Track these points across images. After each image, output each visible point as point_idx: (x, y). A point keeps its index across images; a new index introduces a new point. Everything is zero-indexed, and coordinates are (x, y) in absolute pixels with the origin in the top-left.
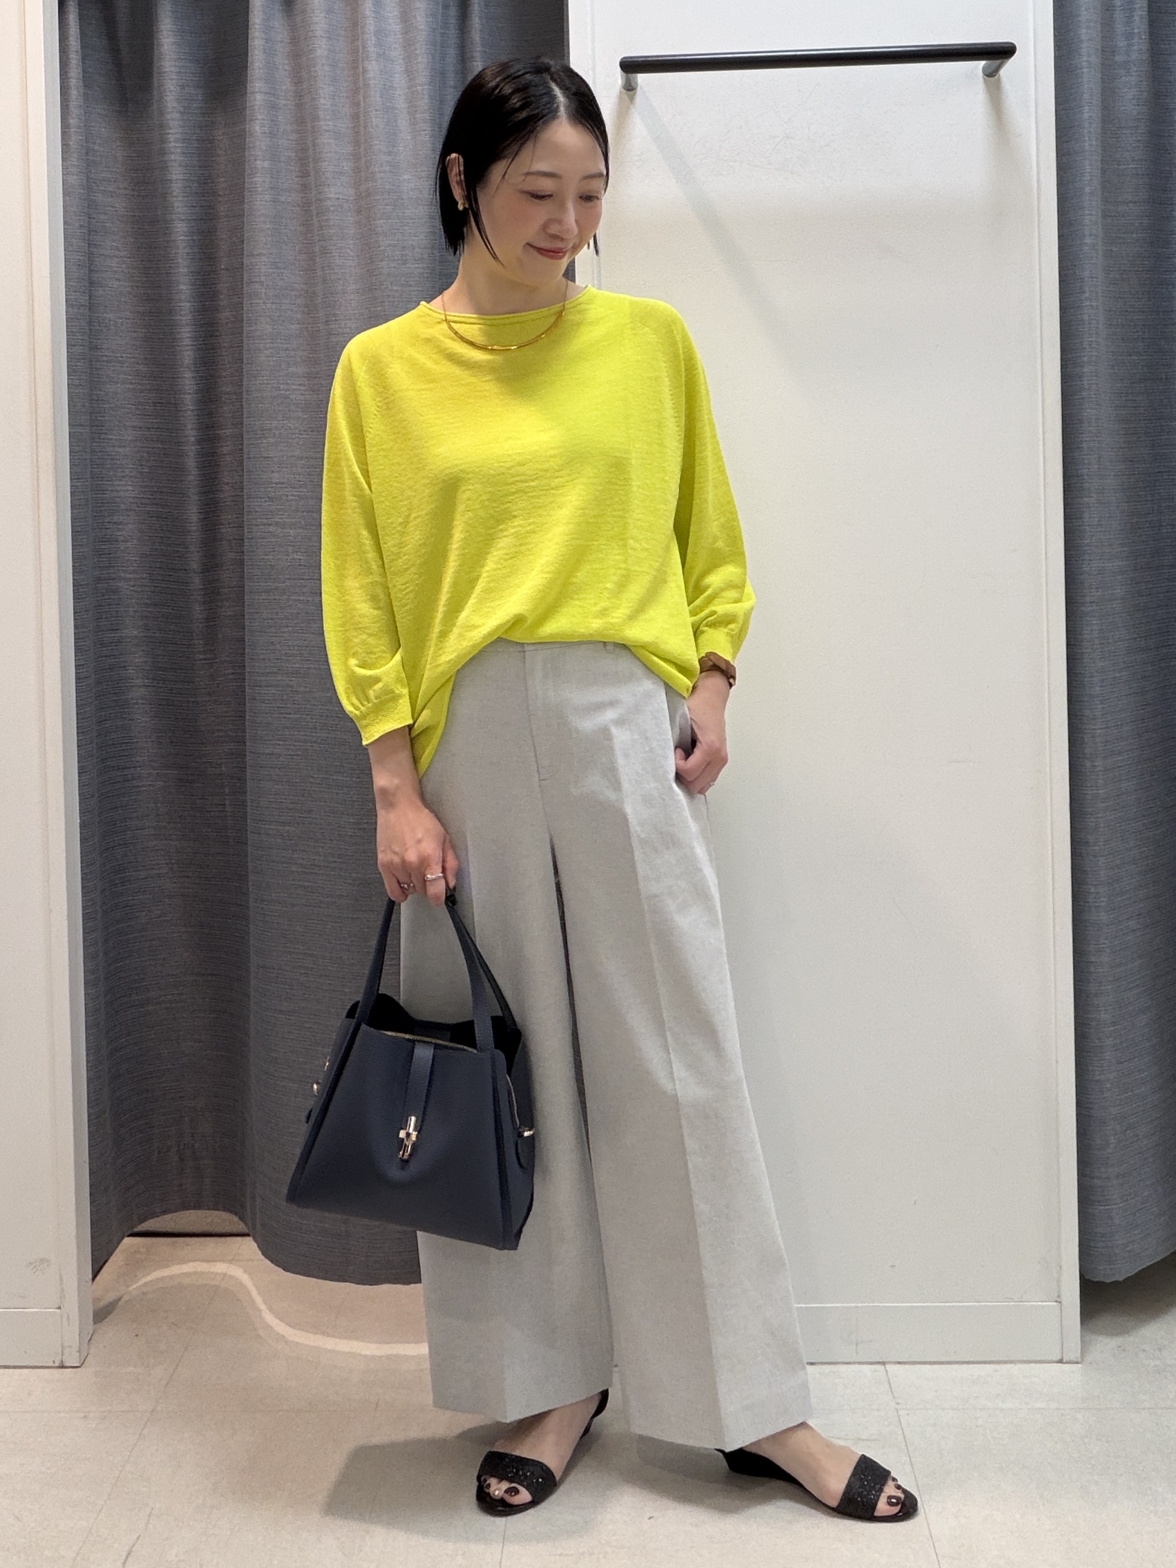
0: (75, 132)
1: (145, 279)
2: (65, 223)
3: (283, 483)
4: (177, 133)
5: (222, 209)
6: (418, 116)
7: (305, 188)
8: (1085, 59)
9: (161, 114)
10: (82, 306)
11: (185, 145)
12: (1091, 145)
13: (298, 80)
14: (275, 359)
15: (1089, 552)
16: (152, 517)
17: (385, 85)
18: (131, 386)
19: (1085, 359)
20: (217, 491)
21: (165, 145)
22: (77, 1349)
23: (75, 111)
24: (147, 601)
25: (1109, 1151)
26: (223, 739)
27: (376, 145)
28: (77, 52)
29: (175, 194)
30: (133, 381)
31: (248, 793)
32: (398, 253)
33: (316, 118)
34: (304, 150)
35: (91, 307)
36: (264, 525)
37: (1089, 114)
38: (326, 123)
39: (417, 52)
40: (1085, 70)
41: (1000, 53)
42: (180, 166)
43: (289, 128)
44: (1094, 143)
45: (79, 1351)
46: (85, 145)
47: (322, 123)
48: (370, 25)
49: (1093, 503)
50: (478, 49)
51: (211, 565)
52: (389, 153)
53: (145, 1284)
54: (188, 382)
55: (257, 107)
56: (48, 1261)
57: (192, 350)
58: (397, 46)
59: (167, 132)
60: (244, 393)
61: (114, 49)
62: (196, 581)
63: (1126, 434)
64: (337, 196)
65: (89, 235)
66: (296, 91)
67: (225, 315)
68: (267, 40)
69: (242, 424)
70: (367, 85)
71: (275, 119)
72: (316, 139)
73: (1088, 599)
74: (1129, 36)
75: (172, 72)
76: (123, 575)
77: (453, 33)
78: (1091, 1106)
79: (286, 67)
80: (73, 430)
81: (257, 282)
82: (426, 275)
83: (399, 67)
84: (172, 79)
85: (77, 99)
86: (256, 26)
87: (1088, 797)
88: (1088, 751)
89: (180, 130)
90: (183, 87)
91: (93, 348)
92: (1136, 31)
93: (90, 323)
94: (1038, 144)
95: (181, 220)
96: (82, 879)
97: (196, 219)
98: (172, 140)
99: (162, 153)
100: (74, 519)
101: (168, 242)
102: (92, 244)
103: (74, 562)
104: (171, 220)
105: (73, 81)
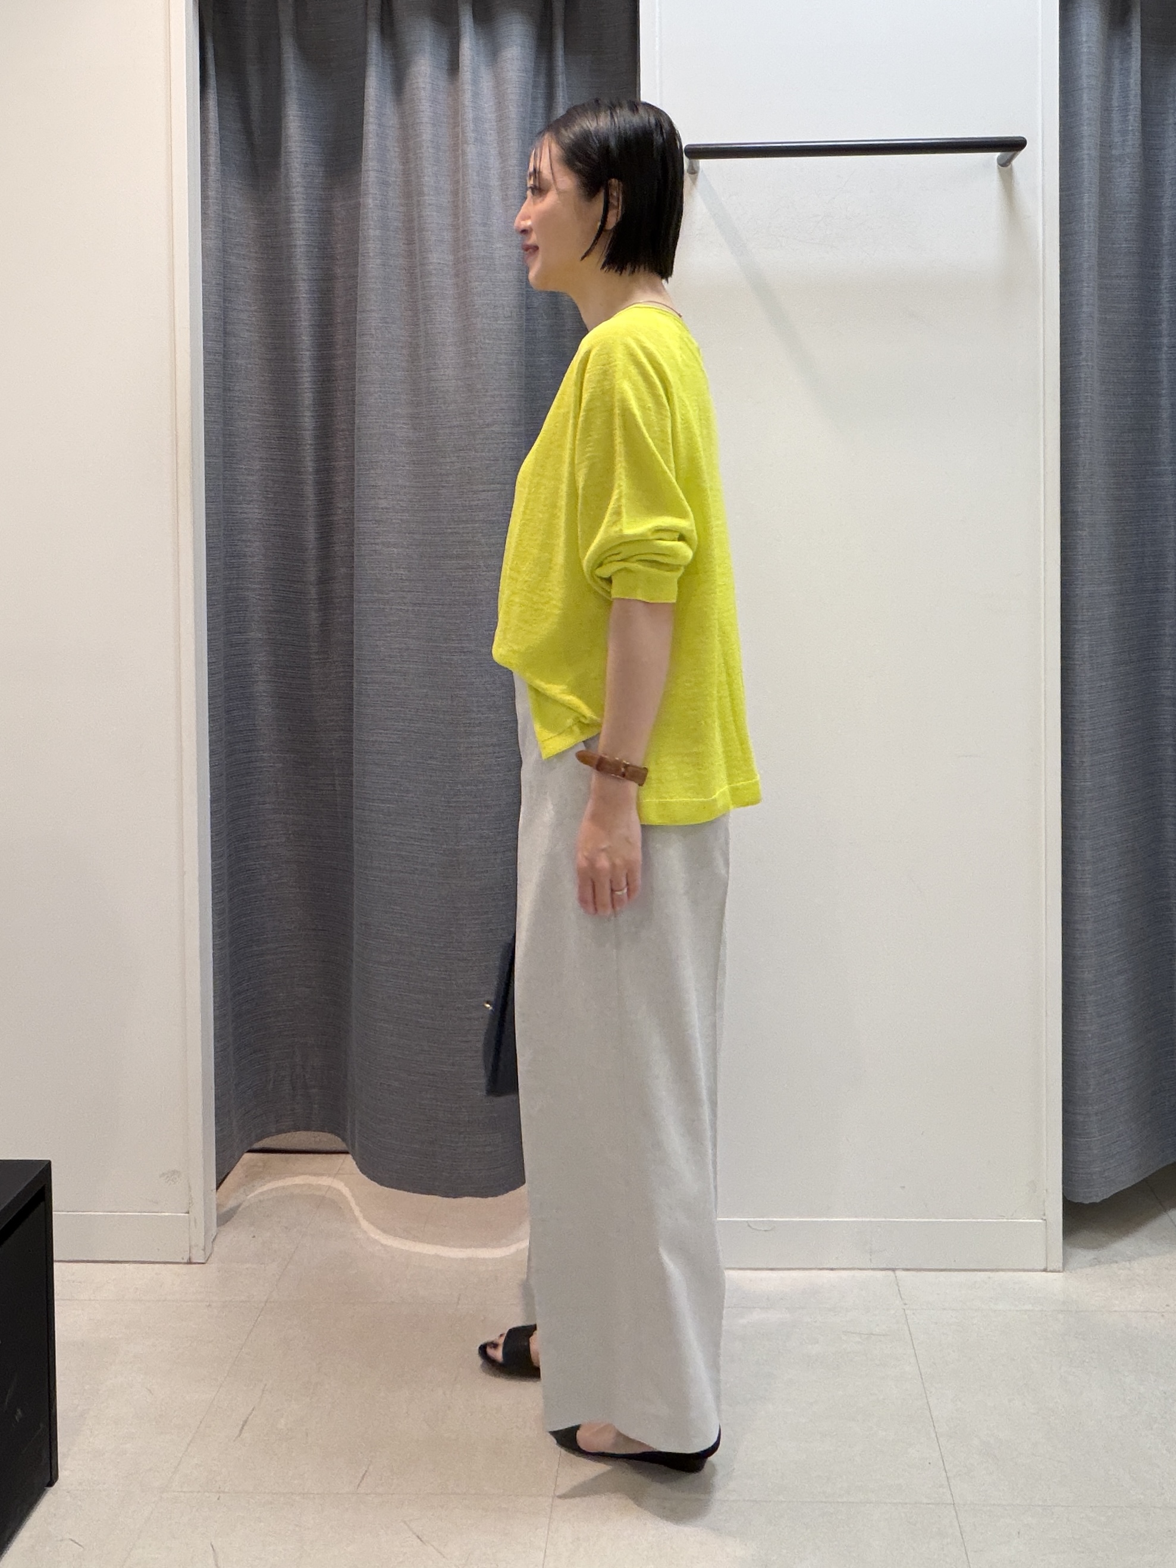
0: (213, 202)
1: (271, 330)
2: (203, 281)
3: (388, 509)
4: (301, 205)
5: (339, 271)
6: (510, 193)
7: (411, 254)
8: (1086, 152)
9: (288, 187)
10: (218, 353)
11: (307, 215)
12: (1090, 226)
13: (405, 161)
14: (382, 401)
15: (1081, 577)
16: (275, 536)
17: (481, 165)
18: (258, 423)
19: (1081, 411)
20: (332, 514)
21: (290, 215)
22: (203, 1248)
23: (213, 185)
24: (270, 608)
25: (1090, 1091)
26: (334, 728)
27: (472, 217)
29: (298, 257)
30: (260, 419)
31: (355, 775)
32: (490, 311)
33: (421, 194)
34: (411, 221)
35: (226, 355)
36: (371, 544)
37: (1089, 200)
38: (430, 198)
40: (1085, 162)
41: (1015, 145)
42: (303, 233)
43: (397, 201)
44: (1092, 225)
45: (204, 1250)
46: (221, 213)
47: (426, 198)
48: (470, 115)
51: (325, 579)
52: (485, 225)
53: (262, 1194)
54: (308, 420)
55: (370, 183)
56: (177, 1172)
57: (312, 392)
58: (492, 132)
59: (292, 203)
60: (356, 431)
61: (247, 131)
62: (313, 592)
63: (1115, 476)
64: (439, 261)
65: (224, 291)
66: (404, 170)
67: (340, 363)
68: (380, 125)
69: (354, 457)
70: (465, 166)
71: (385, 193)
72: (421, 211)
73: (1081, 618)
74: (1124, 133)
75: (297, 152)
76: (250, 585)
78: (1074, 1053)
79: (396, 149)
80: (208, 460)
81: (368, 334)
82: (514, 331)
83: (493, 151)
84: (297, 158)
85: (215, 174)
86: (371, 113)
87: (1078, 788)
88: (1078, 748)
89: (304, 203)
90: (306, 165)
91: (226, 389)
92: (1130, 128)
93: (224, 367)
94: (1044, 225)
95: (304, 280)
96: (212, 846)
97: (316, 280)
98: (296, 211)
99: (288, 222)
100: (208, 537)
101: (292, 299)
102: (227, 300)
103: (207, 574)
104: (295, 280)
105: (212, 159)
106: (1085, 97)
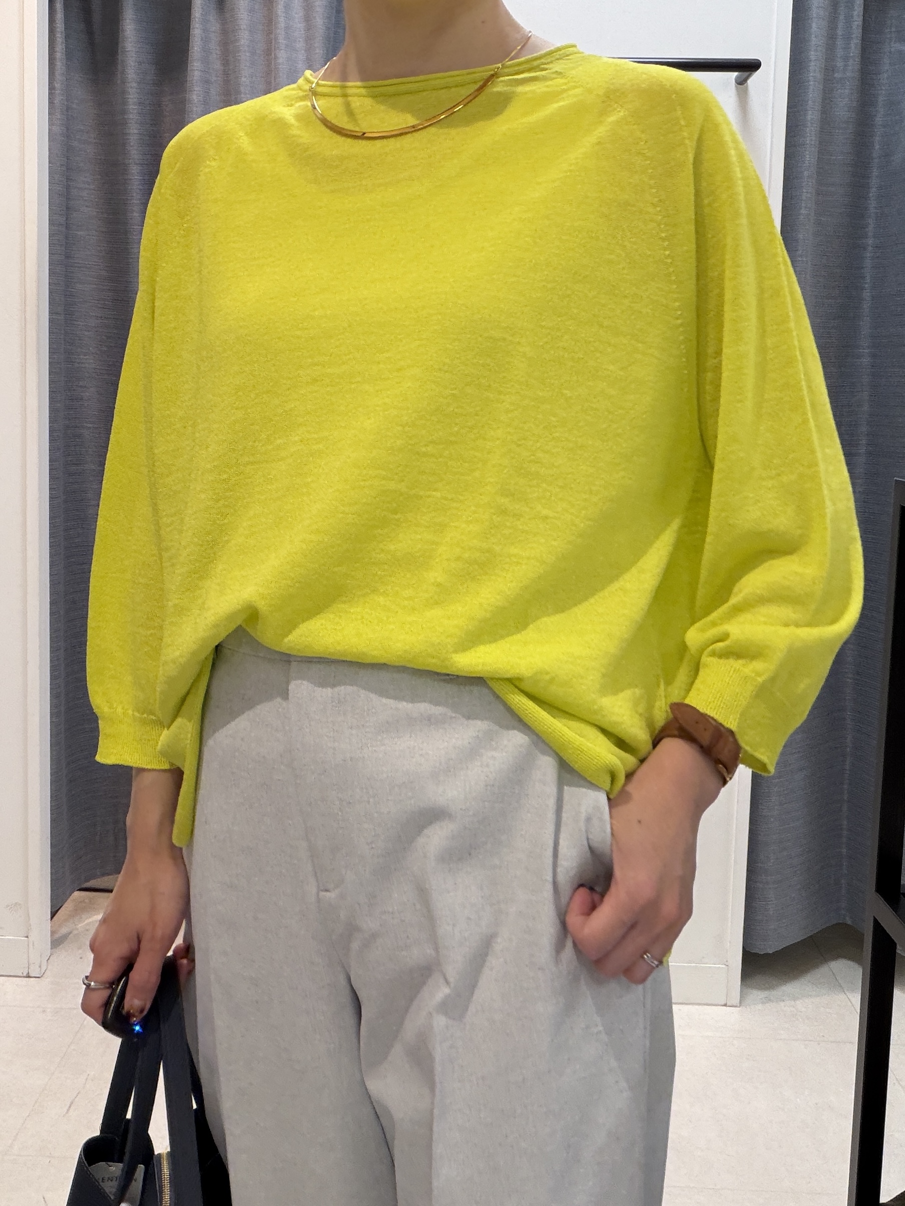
0: (58, 93)
1: (108, 207)
2: (50, 162)
4: (135, 98)
8: (812, 74)
9: (124, 82)
10: (61, 225)
11: (140, 107)
12: (811, 140)
13: (226, 62)
17: (291, 69)
18: (96, 287)
21: (126, 107)
22: (39, 964)
23: (58, 76)
25: (770, 864)
28: (61, 32)
29: (132, 144)
30: (97, 283)
33: (238, 92)
35: (68, 227)
37: (812, 116)
41: (750, 67)
42: (136, 123)
43: (218, 98)
44: (814, 138)
45: (40, 967)
46: (65, 102)
48: (282, 22)
55: (194, 81)
56: (20, 905)
58: (301, 40)
59: (127, 97)
61: (89, 32)
65: (67, 172)
66: (224, 71)
68: (204, 30)
70: (277, 68)
71: (207, 91)
74: (846, 58)
75: (132, 51)
76: (85, 424)
79: (218, 52)
80: (51, 317)
83: (301, 57)
84: (132, 57)
85: (60, 68)
86: (196, 19)
89: (137, 96)
90: (140, 63)
91: (68, 257)
92: (851, 55)
93: (67, 238)
94: (771, 137)
95: (136, 164)
96: (51, 641)
98: (131, 103)
99: (124, 112)
100: (51, 382)
101: (125, 180)
102: (68, 179)
103: (50, 413)
104: (129, 164)
105: (58, 55)
106: (814, 25)
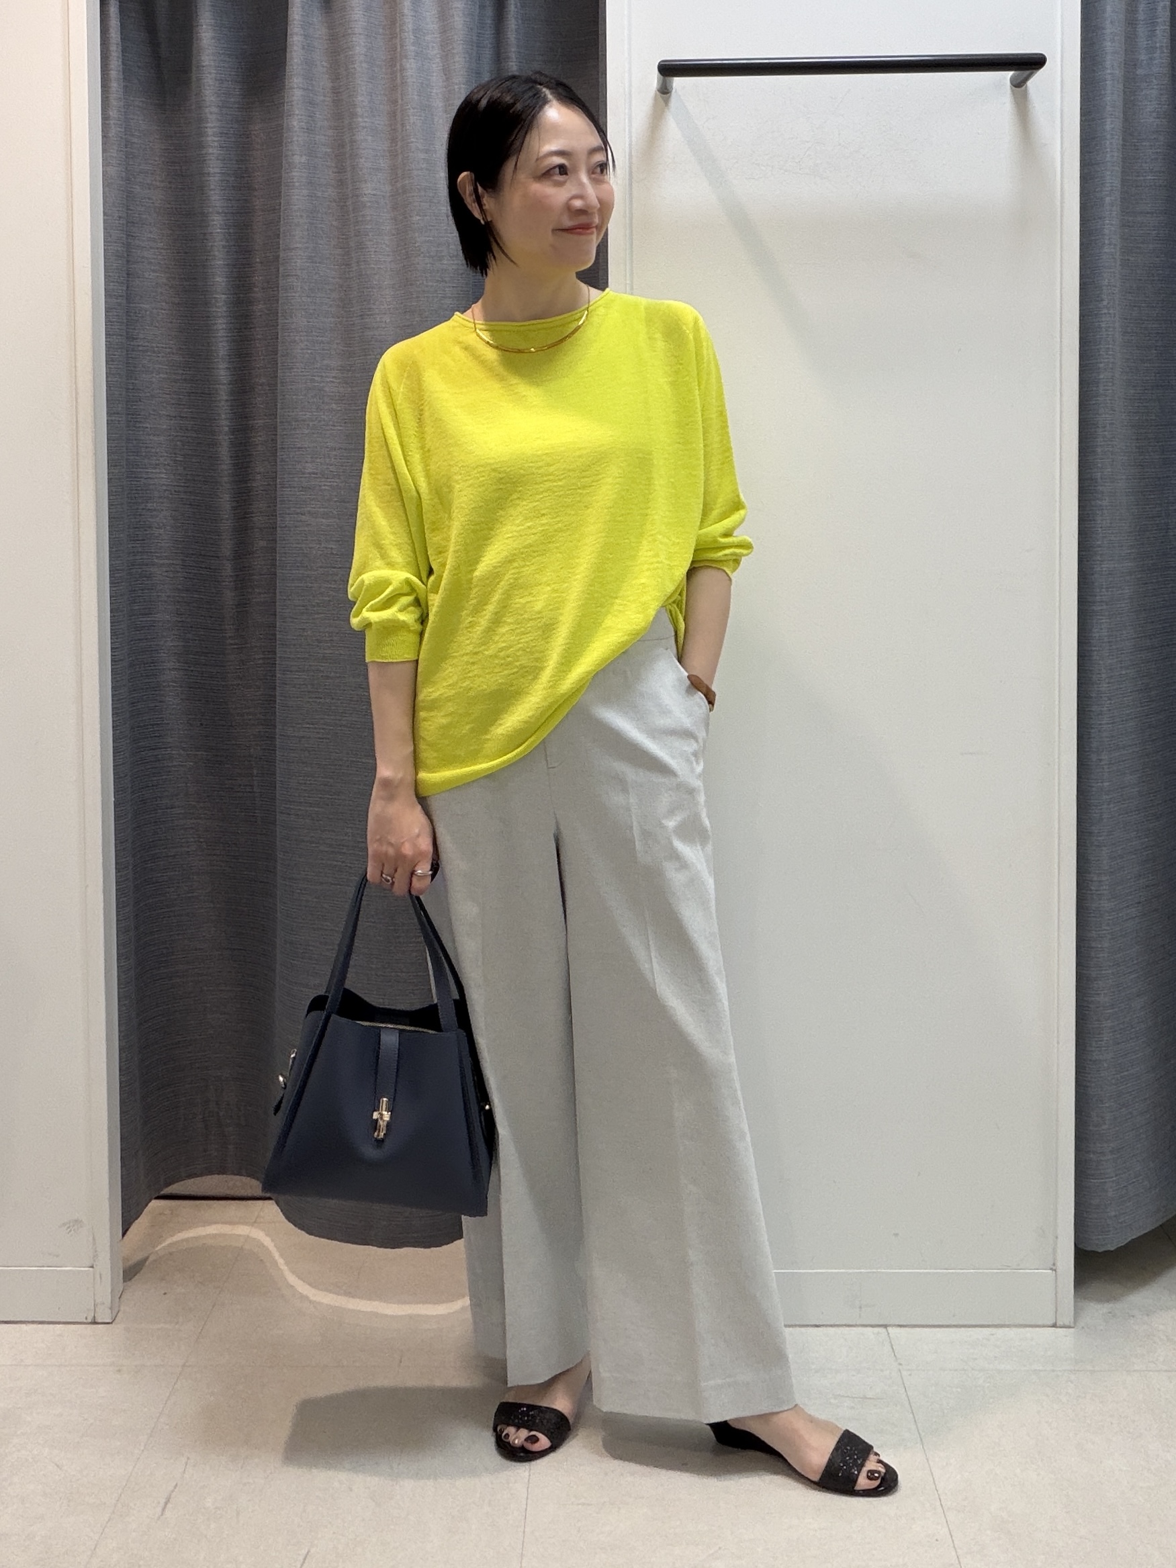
0: (114, 124)
1: (181, 271)
2: (105, 214)
3: (317, 474)
4: (214, 127)
5: (258, 203)
7: (341, 183)
8: (1109, 71)
9: (200, 106)
10: (120, 296)
11: (222, 139)
12: (1113, 156)
13: (335, 76)
14: (309, 351)
15: (1100, 552)
16: (185, 504)
17: (422, 83)
18: (166, 376)
19: (1101, 365)
20: (250, 480)
21: (203, 139)
22: (109, 1306)
23: (115, 103)
24: (180, 587)
25: (1106, 1127)
26: (253, 722)
27: (412, 142)
28: (117, 44)
29: (212, 187)
30: (168, 371)
31: (277, 775)
32: (433, 249)
33: (353, 115)
34: (342, 146)
35: (129, 298)
36: (297, 514)
37: (1112, 125)
38: (363, 119)
39: (455, 51)
40: (1108, 83)
42: (218, 159)
43: (326, 123)
44: (1116, 154)
45: (111, 1308)
46: (123, 137)
47: (360, 119)
48: (409, 24)
49: (1106, 506)
50: (513, 50)
51: (242, 552)
52: (427, 151)
53: (172, 1244)
54: (223, 373)
55: (294, 103)
56: (82, 1221)
57: (227, 341)
58: (435, 45)
59: (205, 125)
60: (279, 385)
61: (153, 42)
62: (228, 569)
63: (1137, 439)
64: (374, 192)
65: (127, 226)
66: (333, 88)
67: (259, 308)
68: (306, 36)
69: (276, 415)
70: (404, 83)
71: (312, 114)
72: (354, 135)
73: (1098, 598)
74: (1151, 50)
75: (210, 66)
76: (156, 561)
77: (489, 33)
79: (325, 64)
80: (110, 418)
81: (292, 276)
83: (436, 66)
84: (211, 74)
85: (117, 91)
86: (295, 22)
87: (1096, 788)
89: (218, 124)
90: (221, 81)
91: (130, 338)
92: (1158, 45)
93: (128, 312)
94: (1062, 155)
95: (218, 213)
96: (116, 856)
97: (232, 213)
98: (210, 134)
99: (201, 146)
101: (205, 234)
102: (129, 235)
103: (110, 547)
104: (208, 213)
105: (114, 74)
106: (1109, 8)
